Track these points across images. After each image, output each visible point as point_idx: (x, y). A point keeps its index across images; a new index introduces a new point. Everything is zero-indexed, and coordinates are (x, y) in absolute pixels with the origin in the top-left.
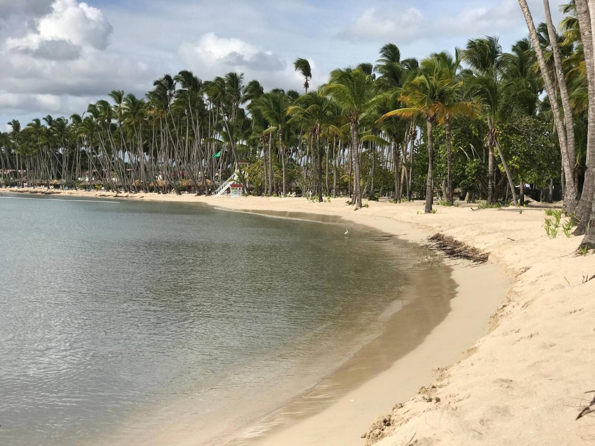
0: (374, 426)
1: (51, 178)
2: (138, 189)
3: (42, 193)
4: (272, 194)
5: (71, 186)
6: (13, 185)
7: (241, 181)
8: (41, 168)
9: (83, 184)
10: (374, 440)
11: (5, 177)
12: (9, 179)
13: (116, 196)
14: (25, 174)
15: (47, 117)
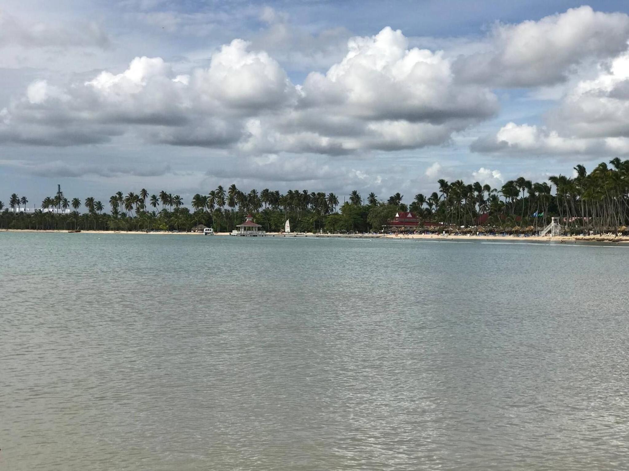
1: (619, 225)
3: (610, 240)
6: (578, 233)
8: (608, 215)
11: (569, 224)
12: (575, 227)
14: (590, 222)
15: (614, 159)
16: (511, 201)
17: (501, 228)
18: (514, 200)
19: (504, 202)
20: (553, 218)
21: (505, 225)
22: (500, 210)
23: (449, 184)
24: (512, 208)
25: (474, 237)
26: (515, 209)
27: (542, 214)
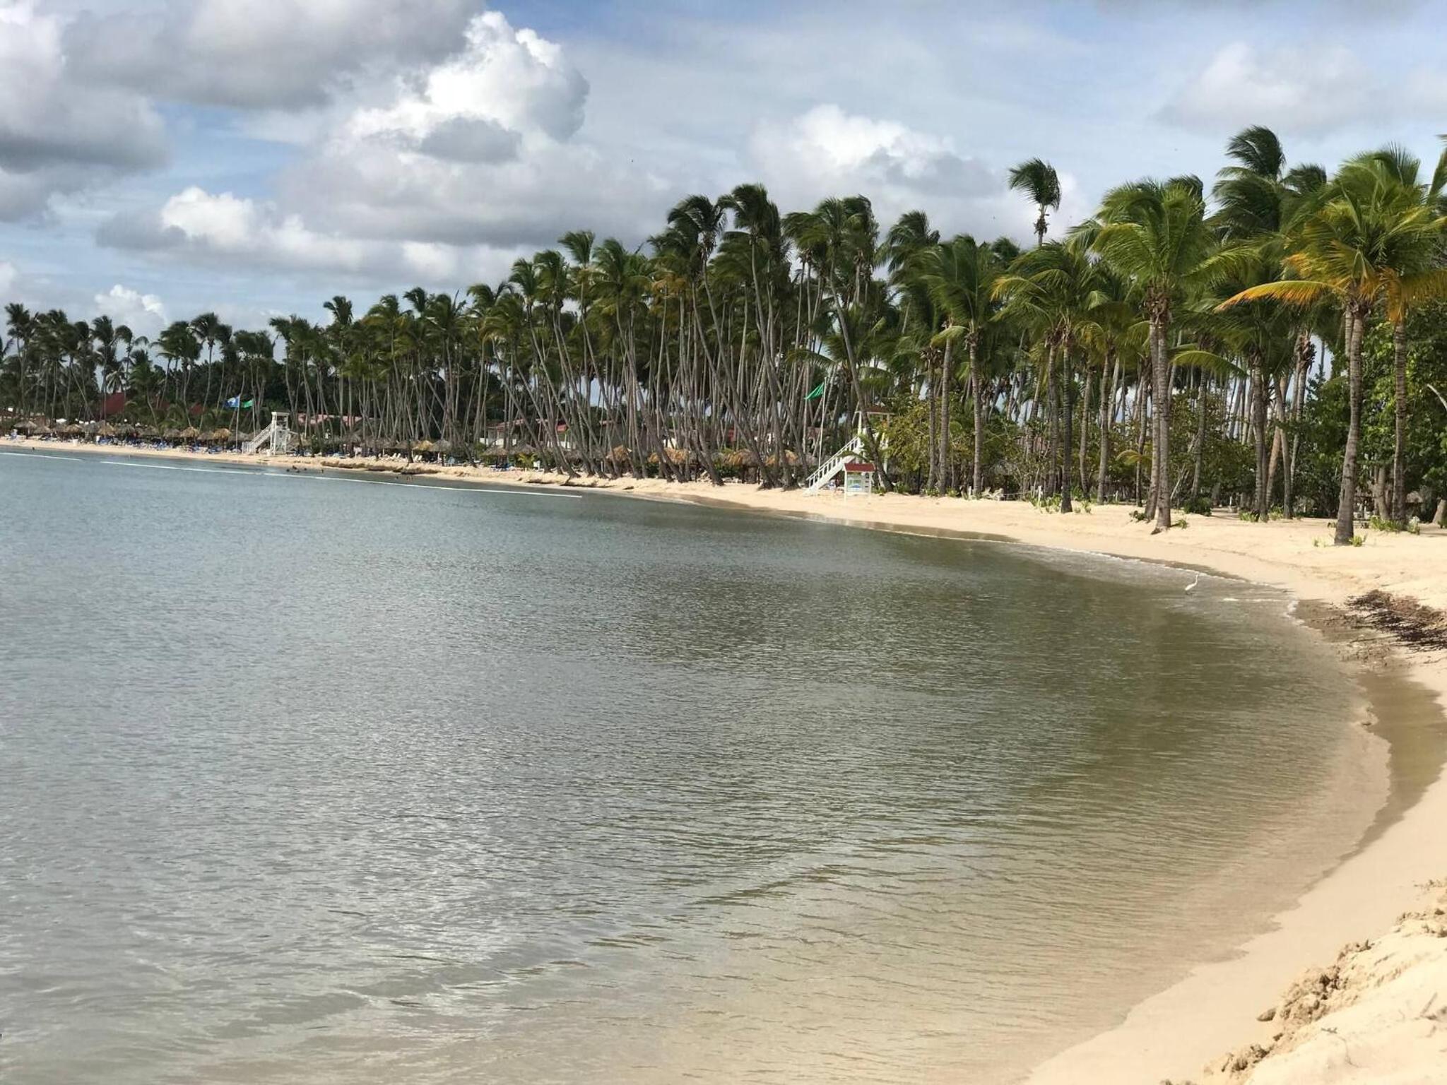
0: (1297, 989)
1: (417, 437)
2: (619, 468)
3: (396, 471)
4: (944, 492)
5: (462, 457)
6: (329, 451)
7: (871, 456)
8: (395, 414)
9: (489, 452)
10: (1301, 1021)
11: (311, 430)
12: (322, 436)
13: (567, 484)
14: (357, 426)
15: (415, 291)
16: (180, 367)
17: (155, 430)
18: (189, 367)
19: (165, 368)
20: (274, 413)
21: (163, 424)
22: (154, 388)
23: (32, 315)
24: (181, 383)
25: (89, 447)
26: (190, 388)
27: (250, 403)
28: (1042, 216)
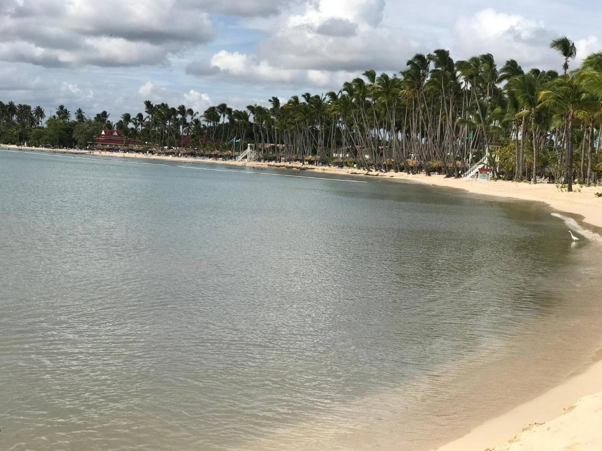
1: (306, 155)
2: (388, 168)
3: (297, 168)
4: (521, 180)
5: (325, 163)
6: (270, 160)
7: (491, 165)
9: (336, 161)
11: (265, 151)
12: (268, 153)
13: (367, 174)
14: (283, 149)
15: (306, 94)
16: (212, 125)
17: (202, 151)
18: (216, 125)
19: (206, 126)
20: (249, 144)
21: (205, 149)
22: (202, 134)
23: (154, 106)
24: (213, 132)
25: (176, 159)
26: (216, 133)
27: (239, 140)
28: (566, 62)
